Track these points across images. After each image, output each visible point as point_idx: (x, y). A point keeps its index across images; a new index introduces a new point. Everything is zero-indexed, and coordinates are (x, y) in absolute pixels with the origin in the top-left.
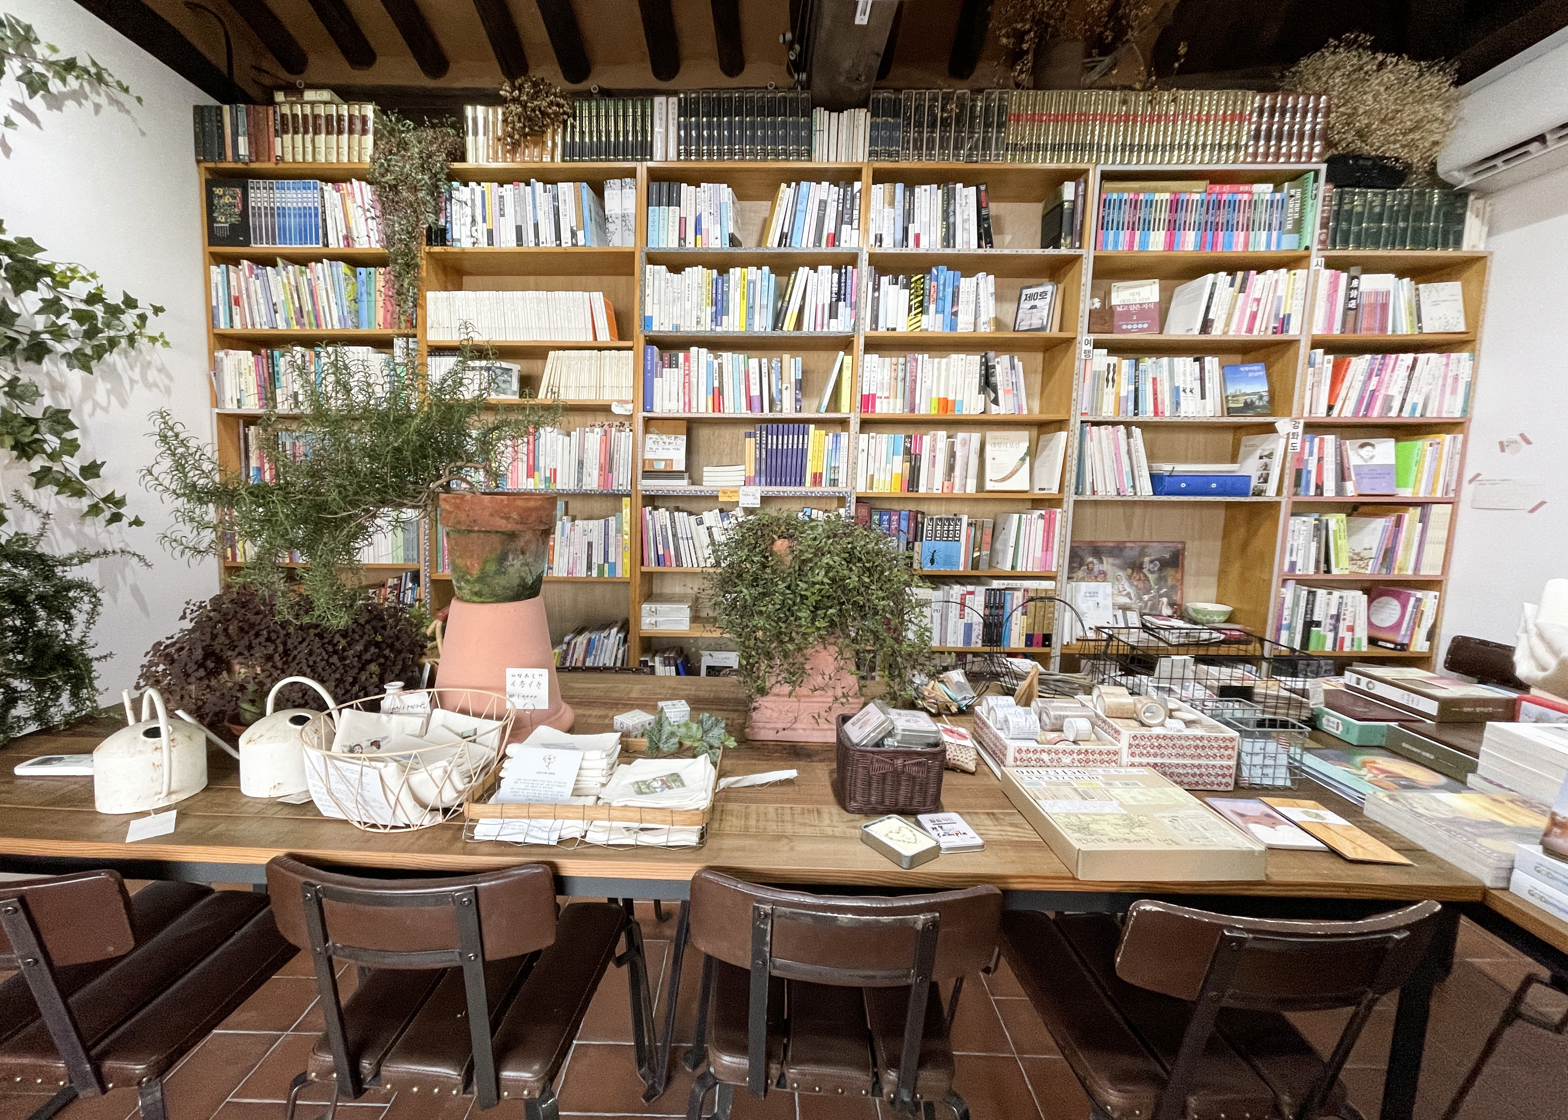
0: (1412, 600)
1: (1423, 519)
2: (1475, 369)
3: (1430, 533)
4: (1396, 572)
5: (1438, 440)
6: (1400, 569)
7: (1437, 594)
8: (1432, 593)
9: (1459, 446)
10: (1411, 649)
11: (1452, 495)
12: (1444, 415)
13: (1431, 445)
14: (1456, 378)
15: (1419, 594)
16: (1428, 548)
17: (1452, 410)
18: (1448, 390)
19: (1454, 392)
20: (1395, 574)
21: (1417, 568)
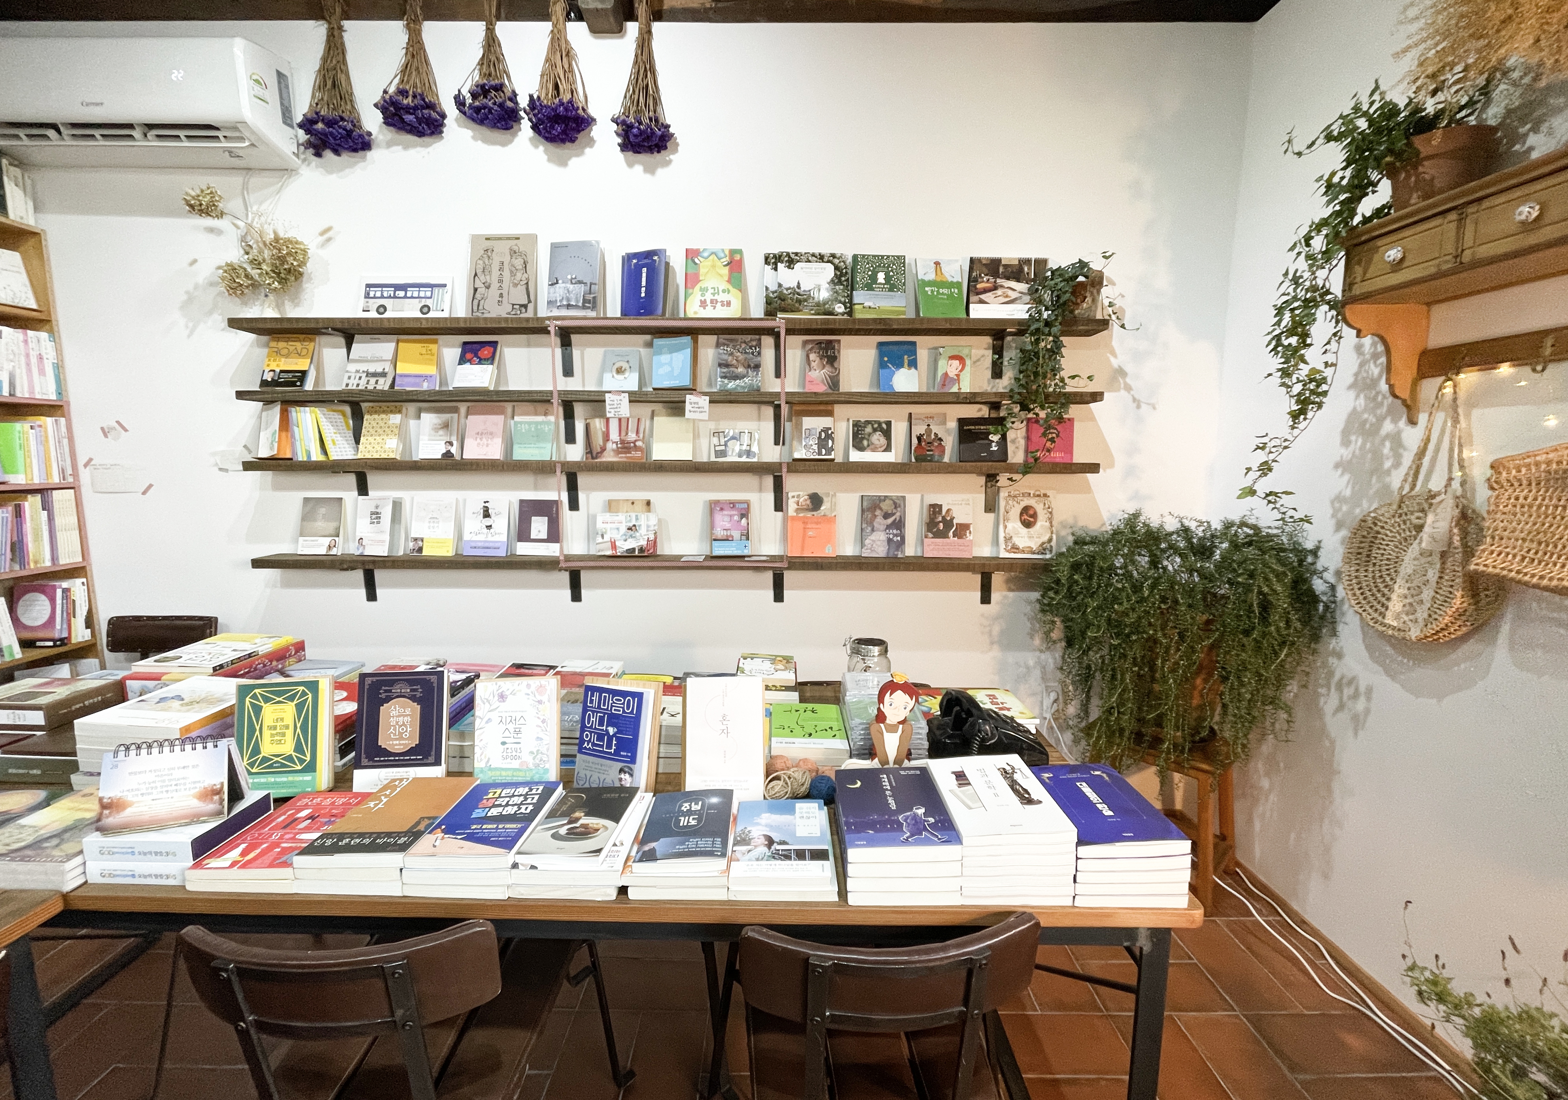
0: (59, 592)
1: (47, 506)
2: (59, 351)
3: (58, 521)
4: (32, 566)
5: (38, 423)
6: (36, 562)
7: (84, 580)
8: (79, 581)
9: (64, 429)
10: (73, 641)
11: (71, 479)
12: (38, 396)
13: (32, 428)
14: (40, 358)
15: (65, 584)
16: (60, 536)
17: (46, 392)
18: (35, 370)
19: (42, 372)
20: (32, 567)
21: (54, 558)
